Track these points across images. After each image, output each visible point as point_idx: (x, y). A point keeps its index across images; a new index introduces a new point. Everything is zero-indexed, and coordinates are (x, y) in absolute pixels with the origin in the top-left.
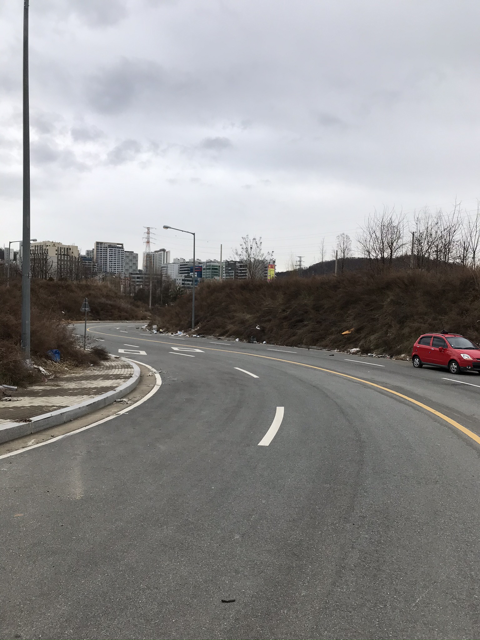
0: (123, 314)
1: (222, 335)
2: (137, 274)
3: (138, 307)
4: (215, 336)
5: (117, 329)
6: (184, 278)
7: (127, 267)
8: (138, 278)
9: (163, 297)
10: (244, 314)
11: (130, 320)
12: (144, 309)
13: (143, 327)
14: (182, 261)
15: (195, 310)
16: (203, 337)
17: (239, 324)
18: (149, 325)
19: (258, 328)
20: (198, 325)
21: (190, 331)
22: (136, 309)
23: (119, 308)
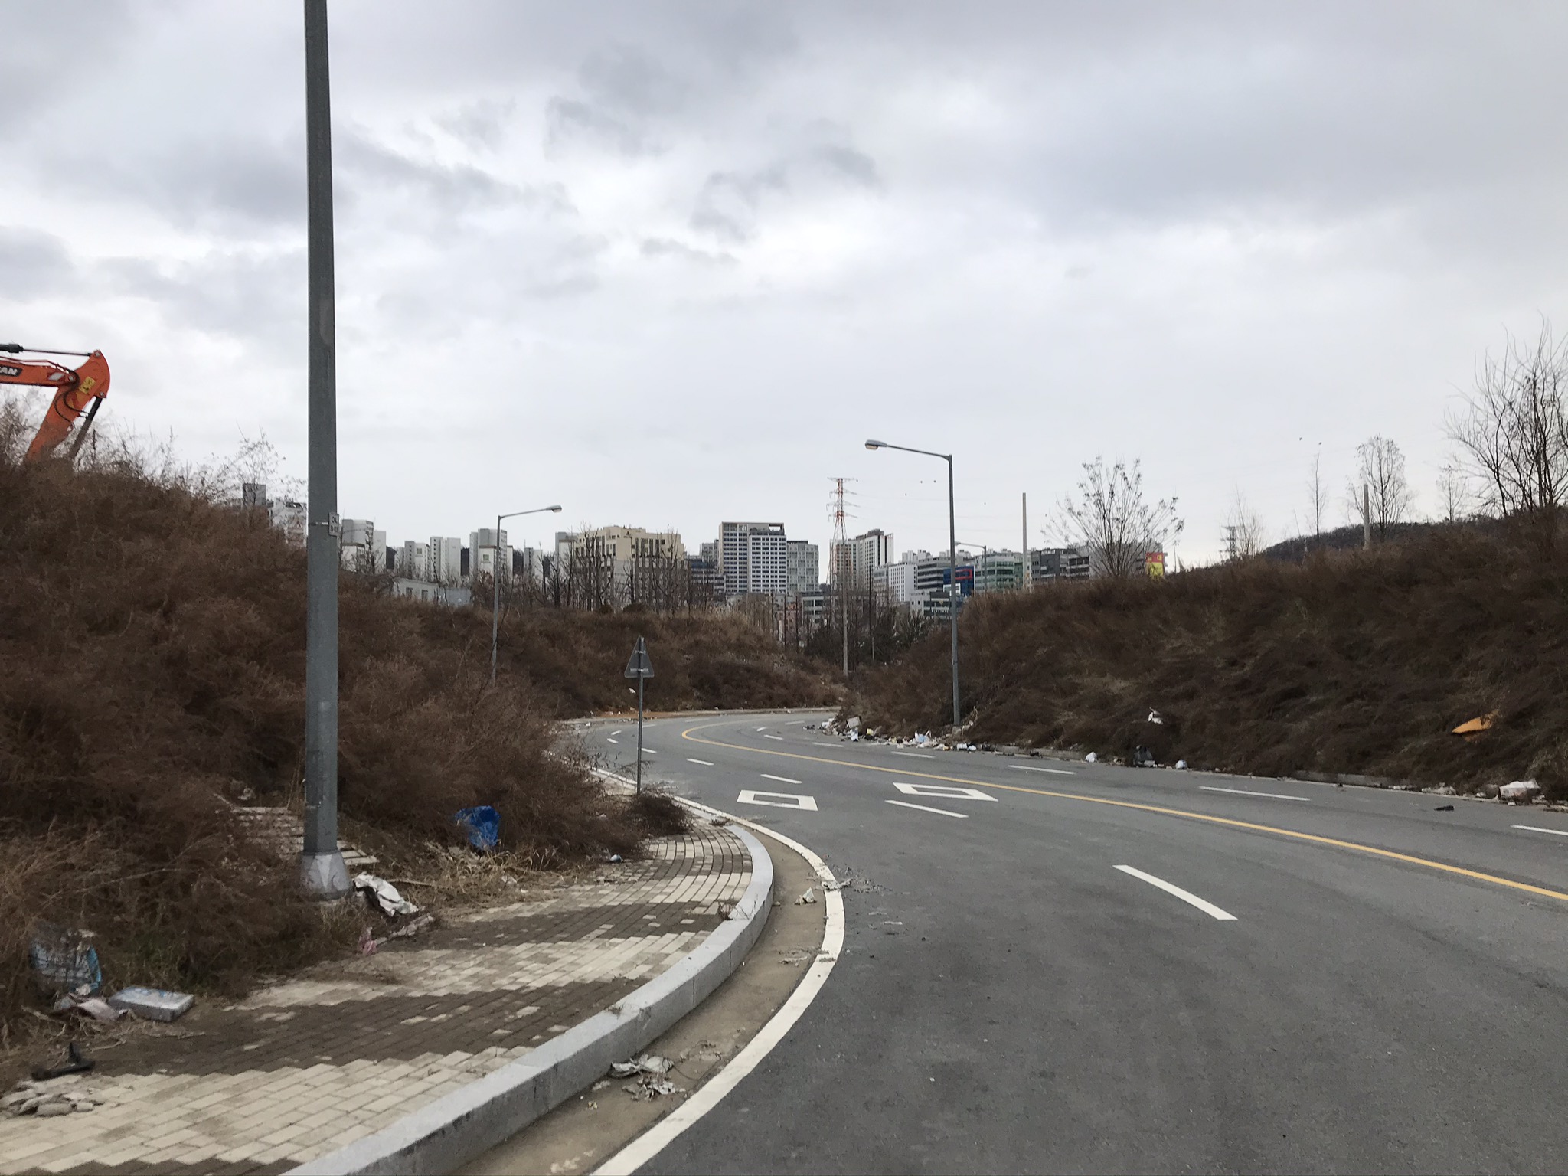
0: (778, 690)
1: (1043, 742)
2: (817, 594)
3: (813, 671)
4: (1023, 747)
5: (759, 730)
6: (928, 598)
7: (794, 579)
8: (818, 603)
9: (876, 645)
10: (1104, 680)
11: (796, 707)
12: (829, 677)
13: (824, 724)
14: (924, 557)
15: (960, 674)
16: (988, 749)
17: (1092, 707)
18: (839, 719)
19: (1156, 720)
20: (972, 713)
21: (950, 731)
22: (810, 678)
23: (767, 676)
